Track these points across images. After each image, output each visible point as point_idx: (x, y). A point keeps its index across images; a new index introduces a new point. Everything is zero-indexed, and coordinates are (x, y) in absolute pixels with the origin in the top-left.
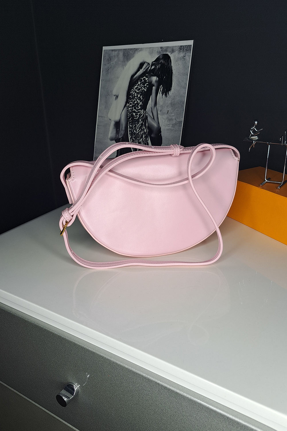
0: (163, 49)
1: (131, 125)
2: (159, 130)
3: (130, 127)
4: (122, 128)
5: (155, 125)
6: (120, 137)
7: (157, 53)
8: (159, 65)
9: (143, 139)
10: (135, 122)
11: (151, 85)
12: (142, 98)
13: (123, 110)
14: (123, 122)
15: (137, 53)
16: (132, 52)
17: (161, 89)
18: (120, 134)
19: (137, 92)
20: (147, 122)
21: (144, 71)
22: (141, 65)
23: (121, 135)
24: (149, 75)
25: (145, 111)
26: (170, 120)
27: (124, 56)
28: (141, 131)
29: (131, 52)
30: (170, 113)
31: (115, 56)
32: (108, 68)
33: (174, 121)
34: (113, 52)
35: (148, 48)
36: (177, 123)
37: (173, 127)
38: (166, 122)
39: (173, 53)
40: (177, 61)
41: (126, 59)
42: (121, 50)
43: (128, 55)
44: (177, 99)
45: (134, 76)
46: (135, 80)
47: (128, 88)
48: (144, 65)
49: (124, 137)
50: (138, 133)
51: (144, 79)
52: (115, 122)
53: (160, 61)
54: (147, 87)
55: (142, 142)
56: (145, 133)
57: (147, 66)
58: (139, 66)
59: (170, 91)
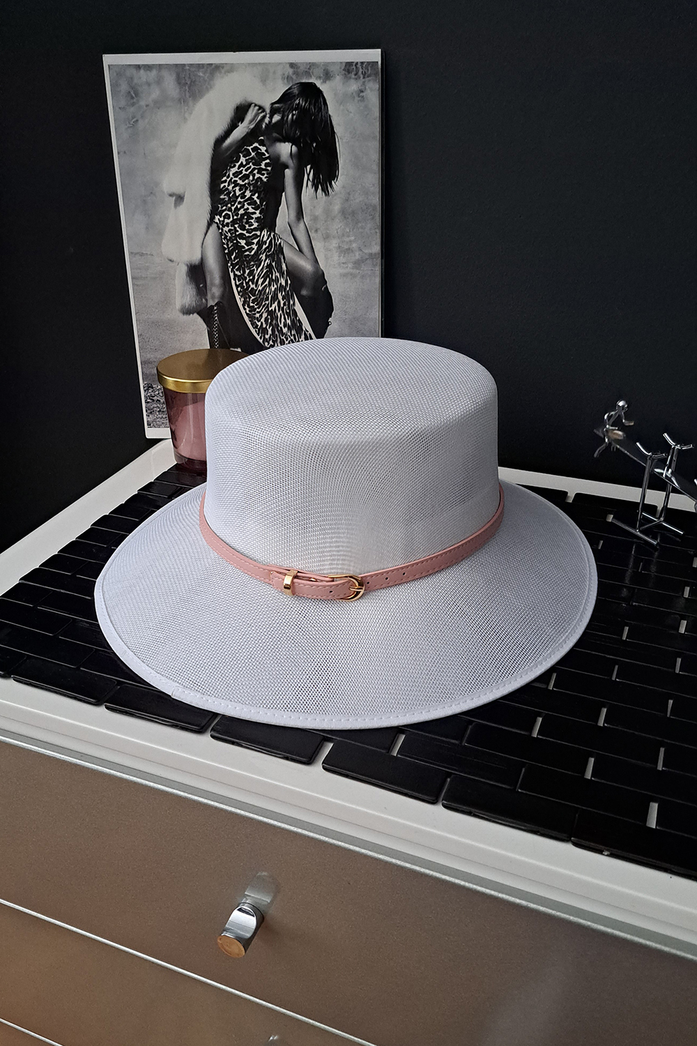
0: (298, 70)
1: (237, 270)
2: (320, 279)
3: (235, 275)
4: (212, 280)
5: (306, 265)
6: (211, 303)
7: (283, 78)
8: (294, 112)
9: (279, 302)
10: (249, 262)
11: (278, 167)
12: (258, 201)
13: (207, 232)
14: (213, 264)
15: (222, 77)
16: (204, 74)
17: (308, 179)
18: (209, 296)
19: (242, 185)
20: (283, 260)
21: (252, 127)
22: (240, 112)
23: (213, 297)
24: (268, 138)
25: (272, 234)
26: (346, 251)
27: (179, 83)
28: (270, 284)
29: (201, 74)
30: (343, 235)
31: (149, 84)
32: (133, 118)
33: (357, 254)
34: (142, 71)
35: (254, 65)
36: (367, 259)
37: (357, 269)
38: (336, 257)
39: (327, 82)
40: (341, 102)
41: (187, 94)
42: (168, 67)
43: (193, 82)
44: (358, 199)
45: (224, 142)
46: (229, 152)
47: (209, 173)
48: (248, 110)
49: (225, 303)
50: (263, 288)
51: (255, 149)
52: (187, 265)
53: (295, 100)
54: (268, 170)
55: (279, 311)
56: (281, 288)
57: (257, 115)
58: (233, 114)
59: (334, 180)
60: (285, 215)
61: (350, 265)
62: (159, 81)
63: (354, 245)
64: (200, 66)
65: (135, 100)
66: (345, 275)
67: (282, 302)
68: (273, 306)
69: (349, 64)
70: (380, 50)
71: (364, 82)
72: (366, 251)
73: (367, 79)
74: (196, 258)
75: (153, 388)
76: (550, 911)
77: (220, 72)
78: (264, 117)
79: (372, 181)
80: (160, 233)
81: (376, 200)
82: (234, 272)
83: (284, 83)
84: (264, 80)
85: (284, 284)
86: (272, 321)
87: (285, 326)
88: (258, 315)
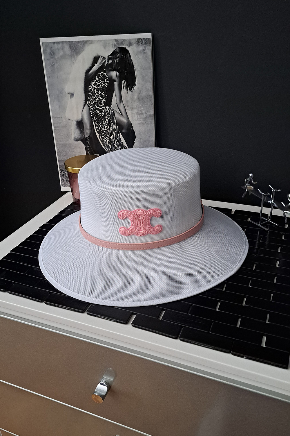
0: (119, 42)
1: (96, 123)
2: (130, 125)
3: (95, 125)
4: (86, 127)
5: (124, 120)
6: (86, 136)
7: (112, 46)
8: (117, 59)
9: (114, 135)
10: (101, 119)
11: (111, 81)
12: (104, 95)
13: (84, 108)
14: (86, 120)
15: (88, 46)
16: (81, 45)
17: (124, 86)
18: (85, 133)
19: (97, 89)
20: (115, 118)
21: (101, 65)
22: (96, 60)
23: (87, 134)
24: (107, 70)
25: (110, 108)
26: (140, 114)
27: (71, 49)
28: (110, 128)
29: (79, 45)
30: (139, 107)
31: (58, 49)
32: (53, 63)
33: (145, 115)
34: (56, 44)
35: (100, 41)
36: (148, 117)
37: (145, 121)
38: (136, 116)
39: (130, 47)
40: (136, 55)
41: (74, 54)
42: (66, 42)
43: (76, 49)
44: (144, 93)
45: (90, 71)
46: (91, 76)
47: (84, 84)
48: (98, 59)
49: (92, 136)
50: (107, 130)
51: (102, 74)
52: (76, 121)
53: (117, 54)
54: (107, 82)
55: (114, 139)
56: (114, 129)
57: (102, 60)
58: (93, 60)
59: (134, 86)
60: (115, 100)
61: (142, 120)
62: (63, 48)
63: (143, 112)
64: (79, 42)
65: (53, 56)
66: (139, 124)
67: (115, 135)
68: (111, 137)
69: (139, 39)
70: (151, 33)
71: (145, 46)
72: (148, 114)
73: (146, 45)
74: (79, 118)
75: (63, 171)
76: (224, 381)
77: (87, 44)
78: (105, 61)
79: (150, 85)
80: (65, 109)
81: (151, 93)
82: (95, 124)
83: (113, 48)
84: (105, 47)
85: (115, 128)
86: (111, 143)
87: (116, 144)
88: (105, 141)
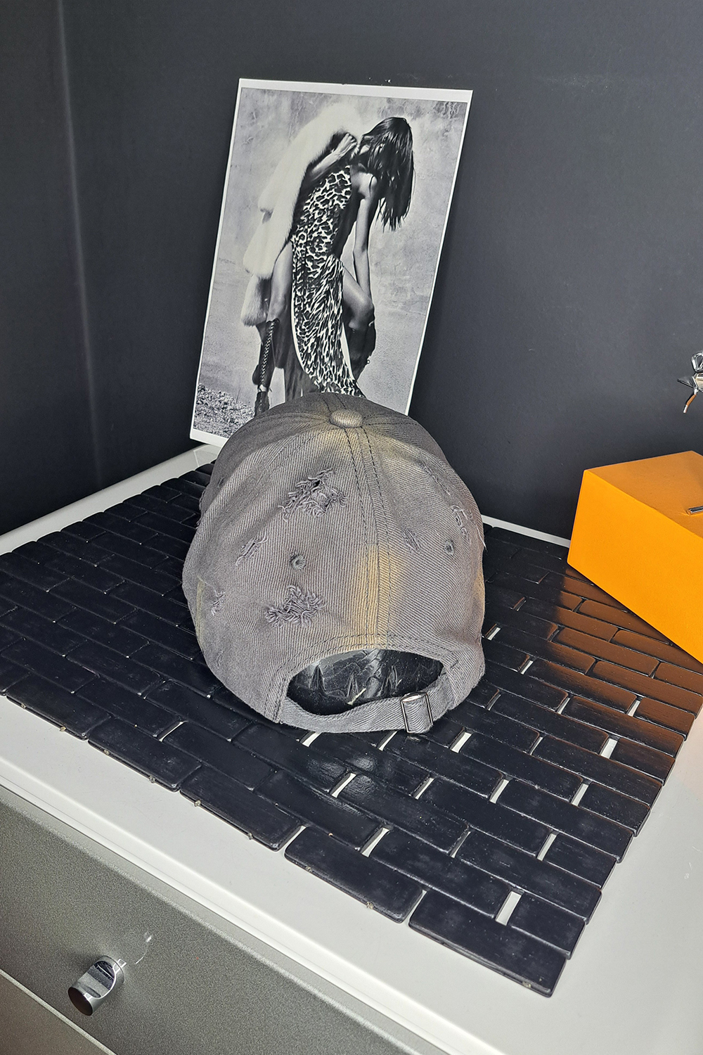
0: (394, 105)
1: (299, 290)
2: (370, 315)
4: (275, 297)
5: (359, 298)
6: (270, 319)
7: (378, 112)
8: (381, 145)
9: (328, 330)
10: (310, 285)
11: (357, 196)
12: (331, 228)
13: (283, 249)
14: (280, 281)
16: (314, 102)
17: (381, 208)
18: (270, 311)
19: (321, 210)
20: (340, 288)
21: (342, 155)
22: (336, 140)
23: (272, 314)
24: (353, 168)
25: (337, 260)
26: (399, 290)
27: (292, 109)
28: (324, 311)
30: (400, 273)
31: (269, 108)
32: (249, 137)
33: (409, 295)
34: (266, 95)
35: (356, 97)
36: (416, 301)
37: (406, 310)
38: (388, 294)
40: (426, 139)
41: (296, 118)
42: (287, 93)
43: (303, 109)
44: (421, 239)
45: (316, 166)
46: (316, 177)
47: (297, 195)
48: (342, 140)
49: (281, 320)
50: (316, 315)
51: (340, 176)
52: (259, 278)
53: (384, 134)
54: (347, 198)
55: (326, 339)
56: (333, 316)
57: (350, 144)
58: (329, 141)
59: (403, 215)
61: (400, 305)
62: (276, 108)
63: (408, 285)
64: (313, 95)
65: (255, 121)
66: (391, 314)
67: (330, 331)
68: (322, 332)
69: (441, 103)
70: (472, 91)
71: (451, 121)
72: (418, 293)
73: (453, 119)
74: (266, 273)
75: (205, 390)
77: (328, 102)
78: (355, 146)
82: (296, 292)
84: (362, 112)
86: (317, 348)
87: (327, 355)
